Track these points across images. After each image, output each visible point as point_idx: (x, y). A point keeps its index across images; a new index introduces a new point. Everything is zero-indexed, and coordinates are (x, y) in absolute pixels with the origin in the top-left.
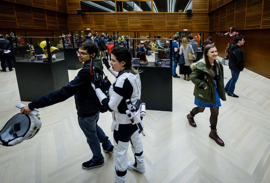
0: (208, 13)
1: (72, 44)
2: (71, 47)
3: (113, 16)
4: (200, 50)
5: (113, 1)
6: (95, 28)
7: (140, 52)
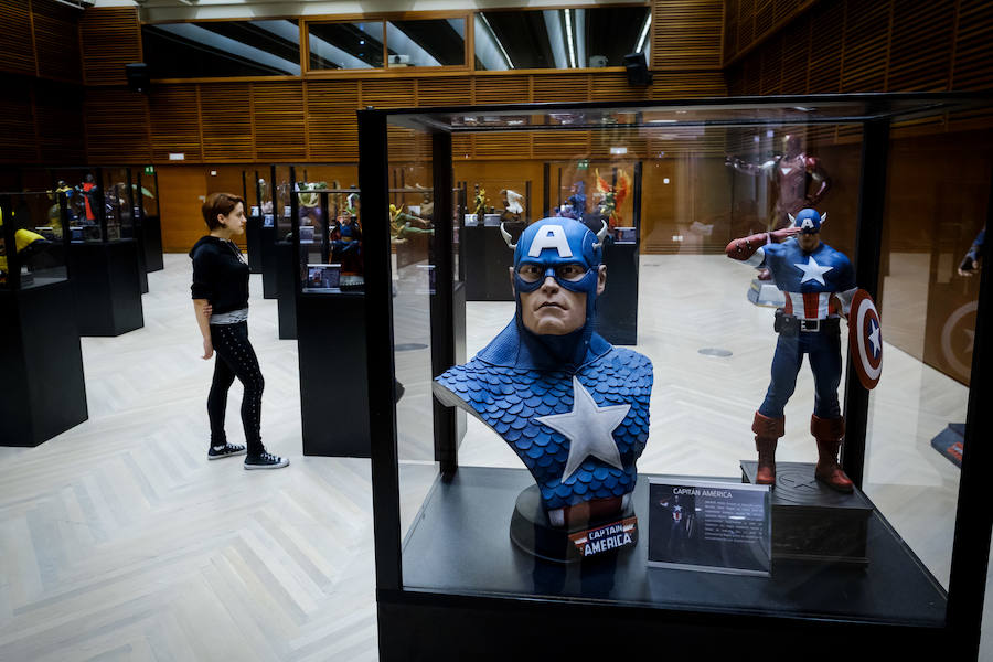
0: (720, 67)
1: (99, 226)
2: (95, 235)
3: (289, 91)
4: (626, 236)
5: (295, 21)
6: (206, 150)
7: (344, 240)
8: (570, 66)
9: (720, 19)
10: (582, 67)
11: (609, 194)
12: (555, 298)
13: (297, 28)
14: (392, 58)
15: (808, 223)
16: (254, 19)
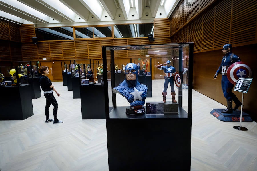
0: (169, 37)
3: (71, 43)
4: (149, 74)
5: (72, 27)
6: (51, 57)
7: (89, 74)
8: (136, 37)
9: (169, 26)
10: (139, 37)
11: (145, 65)
12: (131, 75)
13: (73, 29)
14: (95, 35)
15: (168, 62)
16: (63, 27)
